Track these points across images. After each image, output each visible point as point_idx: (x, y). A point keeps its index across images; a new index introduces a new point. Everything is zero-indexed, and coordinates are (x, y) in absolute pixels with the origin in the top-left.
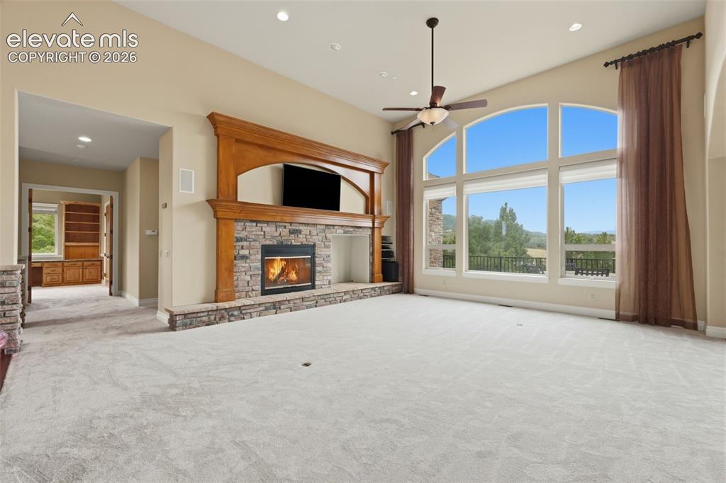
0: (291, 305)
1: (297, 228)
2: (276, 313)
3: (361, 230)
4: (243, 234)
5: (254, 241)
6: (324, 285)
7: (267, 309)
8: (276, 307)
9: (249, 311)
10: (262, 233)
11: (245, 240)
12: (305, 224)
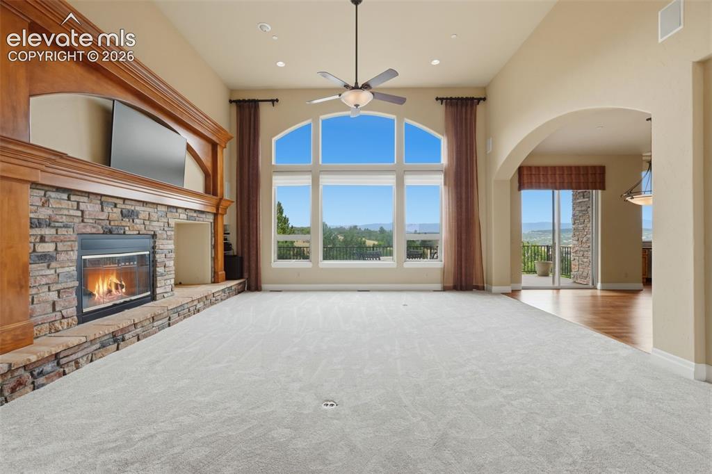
0: (139, 330)
1: (133, 208)
2: (118, 349)
3: (204, 216)
4: (44, 213)
5: (66, 226)
6: (166, 293)
7: (103, 346)
8: (117, 339)
9: (74, 357)
10: (79, 214)
11: (49, 225)
12: (143, 202)
